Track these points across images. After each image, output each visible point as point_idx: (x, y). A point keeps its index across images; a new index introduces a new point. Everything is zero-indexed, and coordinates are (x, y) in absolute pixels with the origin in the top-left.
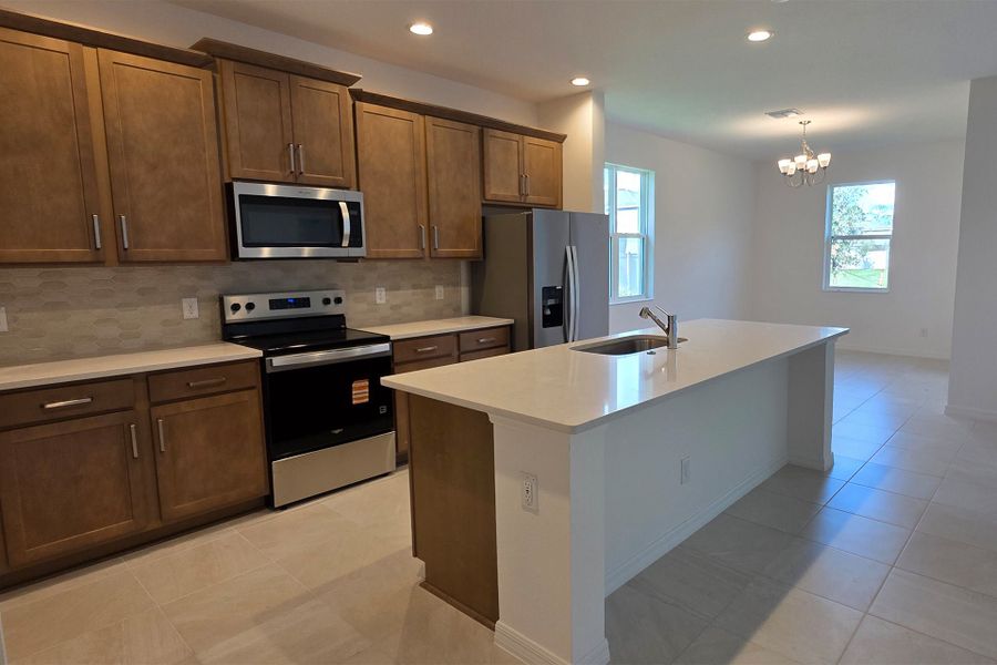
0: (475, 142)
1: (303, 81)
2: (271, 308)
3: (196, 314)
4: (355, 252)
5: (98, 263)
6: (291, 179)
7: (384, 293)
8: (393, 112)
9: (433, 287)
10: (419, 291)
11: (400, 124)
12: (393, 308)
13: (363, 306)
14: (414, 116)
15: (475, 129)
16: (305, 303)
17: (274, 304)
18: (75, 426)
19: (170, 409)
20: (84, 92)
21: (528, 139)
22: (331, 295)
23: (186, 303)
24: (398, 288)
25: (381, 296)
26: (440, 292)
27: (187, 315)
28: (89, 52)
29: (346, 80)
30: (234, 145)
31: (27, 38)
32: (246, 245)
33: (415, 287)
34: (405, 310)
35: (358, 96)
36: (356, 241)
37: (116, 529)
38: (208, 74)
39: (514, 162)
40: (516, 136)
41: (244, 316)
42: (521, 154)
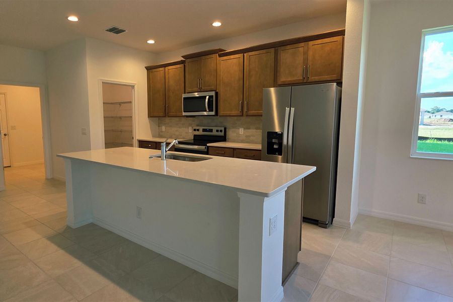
0: (272, 57)
2: (203, 131)
4: (210, 113)
5: (165, 116)
7: (243, 130)
10: (259, 130)
11: (235, 61)
12: (246, 136)
13: (235, 134)
14: (241, 55)
15: (272, 50)
16: (211, 131)
17: (204, 130)
20: (165, 78)
22: (219, 129)
23: (190, 128)
24: (249, 128)
25: (241, 131)
27: (190, 131)
28: (165, 68)
29: (218, 51)
31: (158, 70)
32: (184, 112)
33: (257, 129)
34: (252, 138)
35: (220, 56)
36: (210, 109)
38: (183, 65)
39: (300, 59)
40: (302, 44)
41: (197, 133)
42: (306, 53)
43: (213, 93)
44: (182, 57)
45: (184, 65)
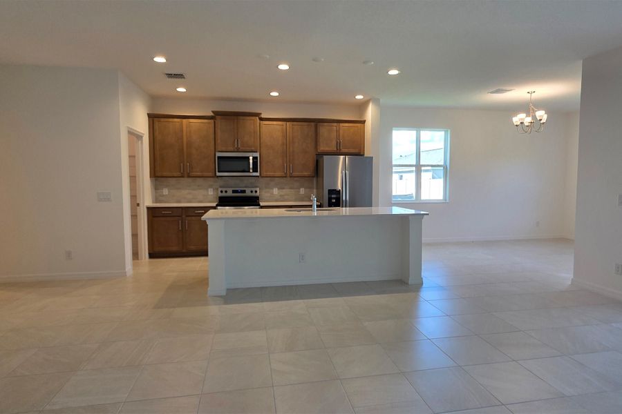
0: (313, 129)
1: (241, 118)
3: (212, 193)
4: (255, 174)
5: (183, 177)
6: (236, 150)
8: (275, 123)
9: (299, 189)
10: (293, 190)
12: (281, 196)
13: (269, 195)
14: (284, 123)
15: (313, 124)
16: (244, 192)
17: (234, 192)
18: (169, 219)
19: (189, 218)
20: (182, 131)
21: (342, 125)
22: (254, 190)
23: (209, 190)
24: (283, 188)
25: (276, 191)
26: (302, 191)
27: (210, 193)
28: (184, 120)
29: (257, 115)
30: (219, 141)
31: (171, 120)
32: (219, 172)
33: (291, 188)
34: (286, 197)
35: (261, 119)
36: (255, 170)
37: (174, 249)
38: (213, 121)
39: (333, 135)
40: (335, 124)
41: (224, 194)
42: (338, 131)
43: (257, 155)
44: (213, 112)
45: (215, 122)
